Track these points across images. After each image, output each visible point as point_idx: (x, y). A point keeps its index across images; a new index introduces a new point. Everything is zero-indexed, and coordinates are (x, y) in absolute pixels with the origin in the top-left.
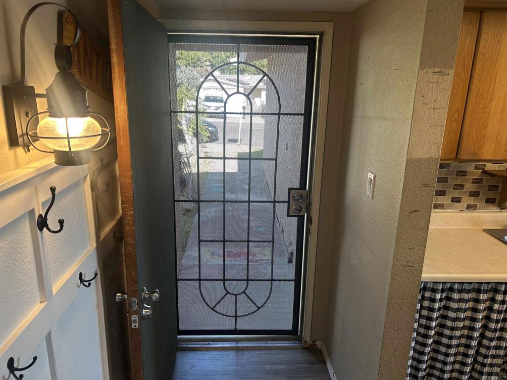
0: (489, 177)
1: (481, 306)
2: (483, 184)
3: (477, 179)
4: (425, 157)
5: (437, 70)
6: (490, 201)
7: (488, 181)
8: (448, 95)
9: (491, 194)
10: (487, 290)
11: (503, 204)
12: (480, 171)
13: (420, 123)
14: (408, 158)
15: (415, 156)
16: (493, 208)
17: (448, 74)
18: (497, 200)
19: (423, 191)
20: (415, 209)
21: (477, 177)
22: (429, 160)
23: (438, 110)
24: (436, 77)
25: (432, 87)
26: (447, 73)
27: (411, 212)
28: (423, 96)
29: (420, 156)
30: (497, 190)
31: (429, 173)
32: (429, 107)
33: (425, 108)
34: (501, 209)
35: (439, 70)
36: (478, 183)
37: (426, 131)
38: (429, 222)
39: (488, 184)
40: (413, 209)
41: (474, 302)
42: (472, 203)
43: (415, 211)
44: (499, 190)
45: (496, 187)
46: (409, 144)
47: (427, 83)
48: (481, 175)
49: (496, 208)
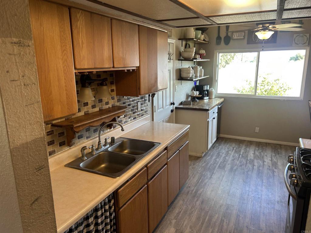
0: (57, 128)
1: (91, 227)
2: (54, 134)
3: (50, 132)
4: (30, 140)
5: (15, 40)
6: (62, 144)
7: (57, 131)
8: (35, 69)
9: (62, 139)
10: (92, 213)
11: (70, 144)
12: (50, 125)
13: (13, 104)
14: (11, 148)
15: (18, 142)
16: (65, 148)
17: (29, 46)
18: (66, 142)
19: (38, 175)
20: (36, 198)
21: (49, 131)
22: (35, 141)
23: (30, 86)
24: (16, 49)
25: (16, 60)
26: (27, 44)
27: (33, 202)
28: (8, 72)
29: (24, 142)
30: (64, 135)
31: (39, 154)
32: (19, 84)
33: (15, 86)
34: (70, 147)
35: (17, 40)
36: (51, 134)
37: (24, 112)
38: (53, 201)
39: (58, 133)
40: (33, 199)
41: (86, 228)
42: (52, 150)
43: (36, 200)
44: (65, 135)
45: (63, 133)
46: (7, 132)
47: (8, 55)
48: (51, 128)
49: (67, 147)
